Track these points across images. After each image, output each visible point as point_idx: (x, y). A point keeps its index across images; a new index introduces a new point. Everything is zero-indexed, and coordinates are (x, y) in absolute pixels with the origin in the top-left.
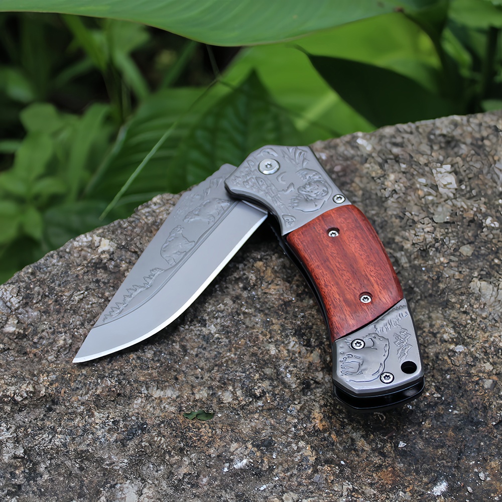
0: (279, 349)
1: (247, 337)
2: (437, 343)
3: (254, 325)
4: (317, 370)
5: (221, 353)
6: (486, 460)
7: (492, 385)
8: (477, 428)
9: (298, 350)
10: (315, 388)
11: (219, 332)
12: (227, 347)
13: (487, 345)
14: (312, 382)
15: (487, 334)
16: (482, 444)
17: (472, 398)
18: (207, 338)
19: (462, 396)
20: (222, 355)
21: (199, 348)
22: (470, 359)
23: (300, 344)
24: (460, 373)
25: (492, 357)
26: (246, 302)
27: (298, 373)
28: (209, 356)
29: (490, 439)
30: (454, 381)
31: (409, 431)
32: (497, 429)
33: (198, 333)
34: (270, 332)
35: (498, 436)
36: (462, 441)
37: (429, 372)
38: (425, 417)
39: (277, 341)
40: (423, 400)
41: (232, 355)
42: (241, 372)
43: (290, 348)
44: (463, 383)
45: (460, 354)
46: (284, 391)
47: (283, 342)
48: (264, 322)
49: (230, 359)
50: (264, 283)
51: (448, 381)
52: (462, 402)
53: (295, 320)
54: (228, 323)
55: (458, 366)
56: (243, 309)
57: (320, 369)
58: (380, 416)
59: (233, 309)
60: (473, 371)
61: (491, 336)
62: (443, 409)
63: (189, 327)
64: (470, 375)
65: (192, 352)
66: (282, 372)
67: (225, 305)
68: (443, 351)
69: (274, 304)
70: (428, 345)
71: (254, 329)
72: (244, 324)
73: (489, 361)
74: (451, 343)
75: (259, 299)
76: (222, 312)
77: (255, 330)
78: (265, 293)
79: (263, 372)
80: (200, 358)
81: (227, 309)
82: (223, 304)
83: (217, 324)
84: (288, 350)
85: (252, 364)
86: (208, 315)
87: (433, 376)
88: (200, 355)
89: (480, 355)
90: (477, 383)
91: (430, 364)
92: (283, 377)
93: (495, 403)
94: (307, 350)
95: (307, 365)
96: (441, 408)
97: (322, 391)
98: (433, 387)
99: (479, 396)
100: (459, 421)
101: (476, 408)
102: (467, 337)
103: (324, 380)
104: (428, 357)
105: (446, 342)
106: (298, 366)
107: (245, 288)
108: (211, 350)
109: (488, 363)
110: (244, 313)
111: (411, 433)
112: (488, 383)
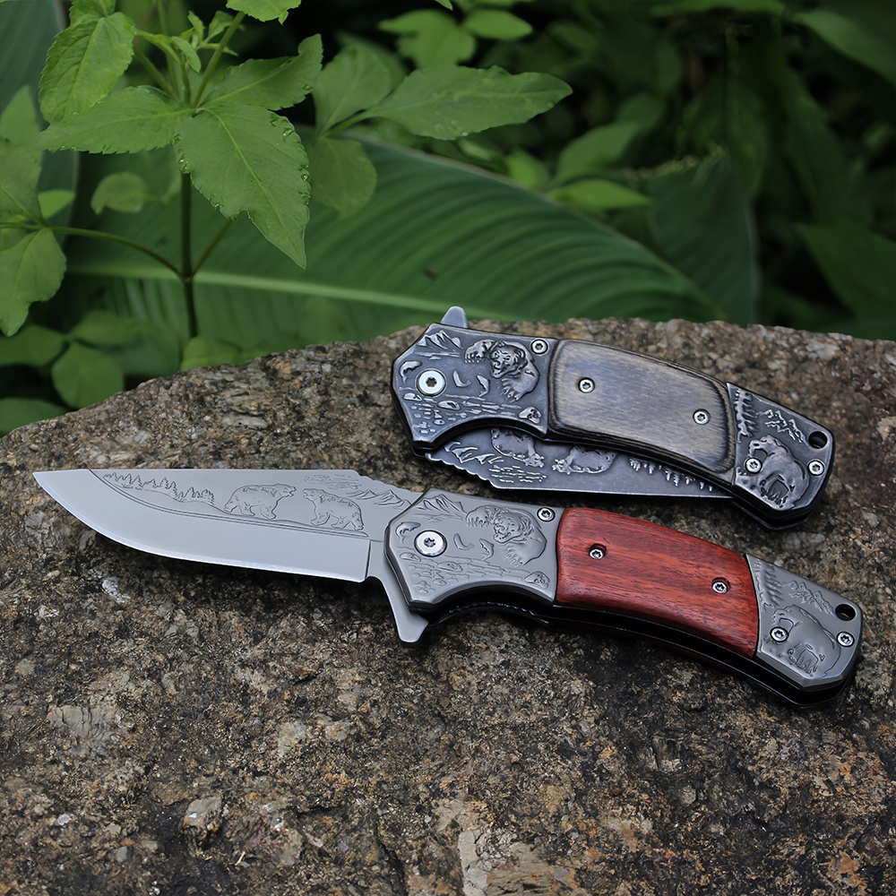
2: (29, 825)
7: (127, 854)
13: (101, 798)
15: (96, 781)
17: (107, 885)
22: (83, 829)
24: (77, 855)
25: (115, 812)
30: (72, 871)
37: (33, 872)
44: (86, 869)
45: (67, 827)
51: (64, 874)
55: (70, 846)
60: (94, 844)
61: (103, 783)
64: (91, 852)
68: (41, 833)
70: (17, 832)
73: (111, 820)
74: (48, 817)
87: (40, 875)
89: (96, 816)
90: (106, 860)
91: (30, 859)
93: (140, 879)
98: (45, 891)
99: (115, 877)
102: (70, 796)
104: (22, 850)
105: (40, 817)
109: (112, 824)
112: (121, 854)
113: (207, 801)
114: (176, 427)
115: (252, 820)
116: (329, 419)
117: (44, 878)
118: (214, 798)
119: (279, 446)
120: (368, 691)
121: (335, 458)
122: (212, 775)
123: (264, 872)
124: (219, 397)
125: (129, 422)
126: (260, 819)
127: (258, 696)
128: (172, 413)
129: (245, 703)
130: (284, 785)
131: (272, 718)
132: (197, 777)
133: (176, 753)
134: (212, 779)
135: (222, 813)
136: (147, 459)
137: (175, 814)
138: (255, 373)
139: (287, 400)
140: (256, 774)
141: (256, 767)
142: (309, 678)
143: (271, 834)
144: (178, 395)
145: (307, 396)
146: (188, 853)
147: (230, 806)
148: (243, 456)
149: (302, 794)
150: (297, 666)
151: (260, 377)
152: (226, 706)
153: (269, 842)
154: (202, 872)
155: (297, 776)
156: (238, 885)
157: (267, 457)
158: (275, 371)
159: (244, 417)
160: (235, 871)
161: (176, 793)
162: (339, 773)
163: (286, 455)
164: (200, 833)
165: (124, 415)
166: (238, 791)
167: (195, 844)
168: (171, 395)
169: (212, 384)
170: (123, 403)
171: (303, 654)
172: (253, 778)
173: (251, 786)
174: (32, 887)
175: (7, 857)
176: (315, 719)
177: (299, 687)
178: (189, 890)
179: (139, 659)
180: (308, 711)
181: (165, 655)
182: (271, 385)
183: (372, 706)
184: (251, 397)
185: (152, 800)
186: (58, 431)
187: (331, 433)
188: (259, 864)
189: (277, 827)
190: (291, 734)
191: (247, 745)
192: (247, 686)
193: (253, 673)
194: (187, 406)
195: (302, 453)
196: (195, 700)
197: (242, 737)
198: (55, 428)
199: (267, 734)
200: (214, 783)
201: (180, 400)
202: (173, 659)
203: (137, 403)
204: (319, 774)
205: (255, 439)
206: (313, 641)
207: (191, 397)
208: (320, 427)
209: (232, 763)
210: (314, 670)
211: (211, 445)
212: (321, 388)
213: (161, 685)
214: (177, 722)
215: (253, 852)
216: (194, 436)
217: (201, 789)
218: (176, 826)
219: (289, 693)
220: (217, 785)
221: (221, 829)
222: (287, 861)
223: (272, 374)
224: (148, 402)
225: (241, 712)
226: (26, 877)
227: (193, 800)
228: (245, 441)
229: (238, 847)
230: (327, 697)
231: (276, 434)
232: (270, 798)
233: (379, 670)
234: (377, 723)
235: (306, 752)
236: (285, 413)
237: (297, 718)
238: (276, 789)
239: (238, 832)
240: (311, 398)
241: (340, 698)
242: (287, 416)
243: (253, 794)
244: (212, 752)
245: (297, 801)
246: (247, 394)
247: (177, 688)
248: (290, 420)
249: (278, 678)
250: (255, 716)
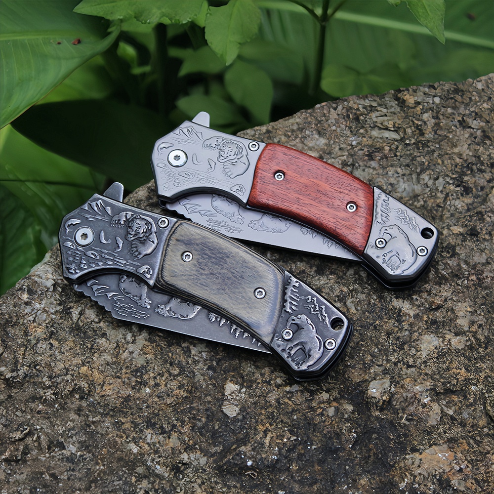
0: (140, 445)
1: (106, 445)
2: (274, 390)
3: (107, 431)
4: (180, 453)
5: (90, 469)
6: (356, 481)
7: (335, 411)
8: (337, 455)
9: (156, 440)
10: (184, 470)
11: (79, 449)
12: (93, 461)
14: (180, 465)
16: (347, 467)
17: (324, 430)
18: (71, 459)
19: (314, 430)
20: (92, 470)
21: (67, 471)
22: (307, 395)
23: (156, 434)
24: (304, 410)
25: (324, 385)
26: (90, 411)
27: (165, 461)
28: (80, 476)
29: (352, 461)
30: (301, 420)
31: (282, 479)
32: (354, 450)
33: (61, 457)
34: (124, 433)
35: (358, 456)
36: (330, 471)
37: (277, 419)
38: (290, 461)
39: (134, 438)
40: (283, 447)
41: (102, 467)
42: (118, 481)
43: (148, 441)
44: (310, 419)
45: (297, 393)
46: (163, 484)
47: (141, 438)
48: (113, 424)
49: (101, 472)
50: (97, 387)
51: (297, 421)
52: (317, 436)
53: (142, 413)
54: (83, 438)
55: (299, 405)
56: (91, 419)
57: (183, 451)
58: (252, 474)
59: (81, 422)
60: (314, 404)
62: (302, 448)
63: (50, 454)
64: (312, 409)
65: (62, 477)
66: (150, 466)
67: (73, 421)
68: (282, 396)
69: (115, 404)
70: (267, 394)
71: (108, 434)
72: (98, 433)
73: (323, 390)
74: (285, 386)
75: (99, 403)
76: (73, 429)
77: (110, 436)
78: (103, 396)
79: (136, 473)
80: (73, 480)
81: (76, 424)
82: (70, 421)
83: (74, 443)
84: (148, 443)
85: (124, 469)
86: (62, 437)
87: (282, 421)
88: (72, 477)
89: (314, 387)
90: (322, 414)
91: (275, 411)
92: (153, 471)
93: (344, 428)
94: (164, 437)
95: (170, 451)
96: (300, 448)
97: (192, 470)
98: (287, 431)
99: (328, 425)
100: (320, 454)
101: (330, 437)
103: (191, 459)
104: (271, 405)
105: (281, 386)
106: (163, 455)
107: (82, 398)
108: (80, 469)
109: (324, 393)
110: (93, 423)
111: (284, 480)
112: (331, 411)
113: (380, 382)
114: (342, 136)
115: (409, 395)
116: (440, 135)
117: (285, 423)
118: (385, 380)
119: (408, 152)
120: (475, 318)
121: (445, 162)
122: (381, 365)
123: (419, 427)
124: (368, 117)
125: (312, 132)
126: (414, 395)
127: (407, 317)
128: (340, 127)
129: (399, 321)
130: (426, 374)
131: (416, 331)
132: (373, 366)
133: (358, 350)
134: (382, 368)
135: (390, 390)
136: (325, 157)
137: (361, 388)
138: (390, 101)
139: (413, 121)
140: (409, 366)
141: (408, 362)
142: (438, 307)
143: (422, 405)
144: (342, 115)
145: (426, 120)
146: (370, 413)
147: (395, 386)
148: (387, 158)
149: (439, 381)
150: (431, 300)
151: (394, 105)
152: (387, 322)
153: (421, 410)
154: (380, 425)
155: (434, 369)
156: (403, 435)
157: (402, 159)
158: (404, 101)
159: (385, 131)
160: (400, 426)
161: (361, 375)
162: (461, 369)
163: (414, 159)
164: (378, 401)
165: (309, 127)
166: (399, 377)
167: (375, 408)
168: (338, 115)
169: (364, 108)
170: (307, 118)
171: (434, 292)
172: (407, 368)
173: (406, 374)
174: (279, 428)
175: (261, 409)
176: (444, 334)
177: (432, 313)
178: (373, 436)
179: (332, 289)
180: (438, 328)
181: (348, 287)
182: (401, 110)
183: (479, 327)
184: (389, 118)
185: (345, 378)
186: (267, 135)
187: (441, 145)
188: (415, 423)
189: (426, 401)
190: (429, 343)
191: (401, 348)
192: (400, 310)
193: (403, 302)
194: (348, 122)
195: (424, 158)
196: (367, 317)
197: (398, 342)
198: (265, 133)
199: (414, 342)
200: (384, 370)
201: (344, 118)
202: (353, 290)
203: (316, 119)
204: (448, 369)
205: (394, 147)
206: (440, 284)
207: (351, 116)
208: (435, 141)
209: (393, 358)
210: (442, 303)
211: (366, 149)
212: (435, 115)
213: (346, 306)
214: (357, 330)
215: (411, 415)
216: (354, 143)
217: (376, 374)
218: (363, 396)
219: (426, 316)
220: (385, 372)
221: (390, 399)
222: (432, 422)
223: (402, 103)
224: (323, 118)
225: (397, 327)
226: (274, 422)
227: (372, 380)
228: (387, 148)
229: (401, 411)
230: (450, 320)
231: (406, 144)
232: (419, 382)
233: (482, 305)
234: (482, 339)
235: (441, 355)
236: (411, 130)
237: (432, 332)
238: (422, 376)
239: (400, 402)
240: (428, 120)
241: (459, 321)
242: (413, 132)
243: (408, 379)
244: (380, 351)
245: (436, 386)
246: (386, 115)
247: (357, 310)
248: (415, 135)
249: (419, 306)
250: (406, 330)
